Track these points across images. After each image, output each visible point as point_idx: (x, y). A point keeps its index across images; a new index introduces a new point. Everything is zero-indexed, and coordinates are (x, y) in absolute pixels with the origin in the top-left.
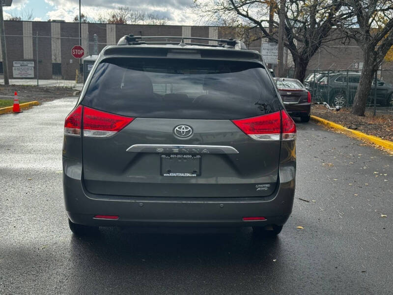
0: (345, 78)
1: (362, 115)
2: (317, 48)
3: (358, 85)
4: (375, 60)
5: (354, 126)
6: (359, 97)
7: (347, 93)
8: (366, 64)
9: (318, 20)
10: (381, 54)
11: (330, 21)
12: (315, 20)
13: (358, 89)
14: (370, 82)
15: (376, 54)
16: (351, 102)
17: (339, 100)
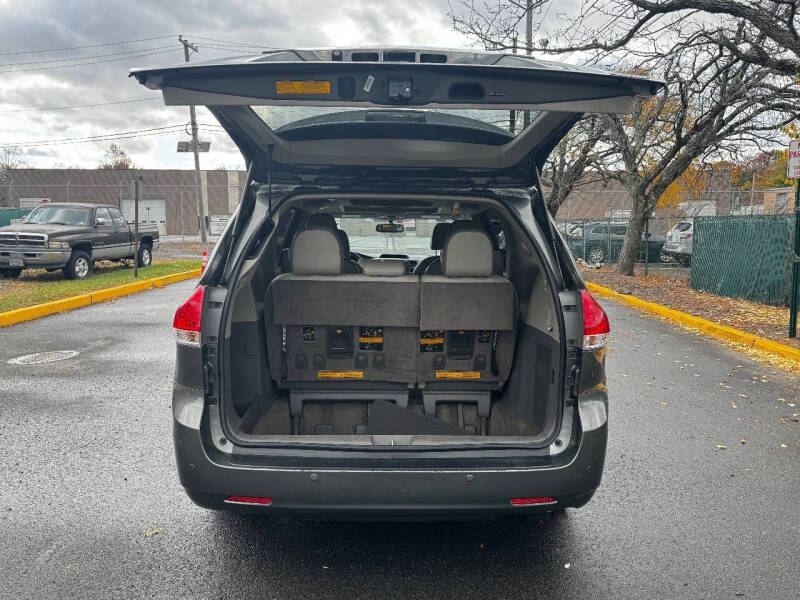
0: (606, 228)
1: (631, 274)
2: (567, 193)
3: (624, 237)
4: (646, 205)
5: (626, 291)
6: (627, 252)
7: (609, 248)
8: (636, 210)
9: (567, 161)
10: (653, 198)
11: (584, 161)
12: (564, 160)
13: (626, 242)
14: (640, 233)
15: (647, 198)
16: (615, 258)
17: (597, 255)
